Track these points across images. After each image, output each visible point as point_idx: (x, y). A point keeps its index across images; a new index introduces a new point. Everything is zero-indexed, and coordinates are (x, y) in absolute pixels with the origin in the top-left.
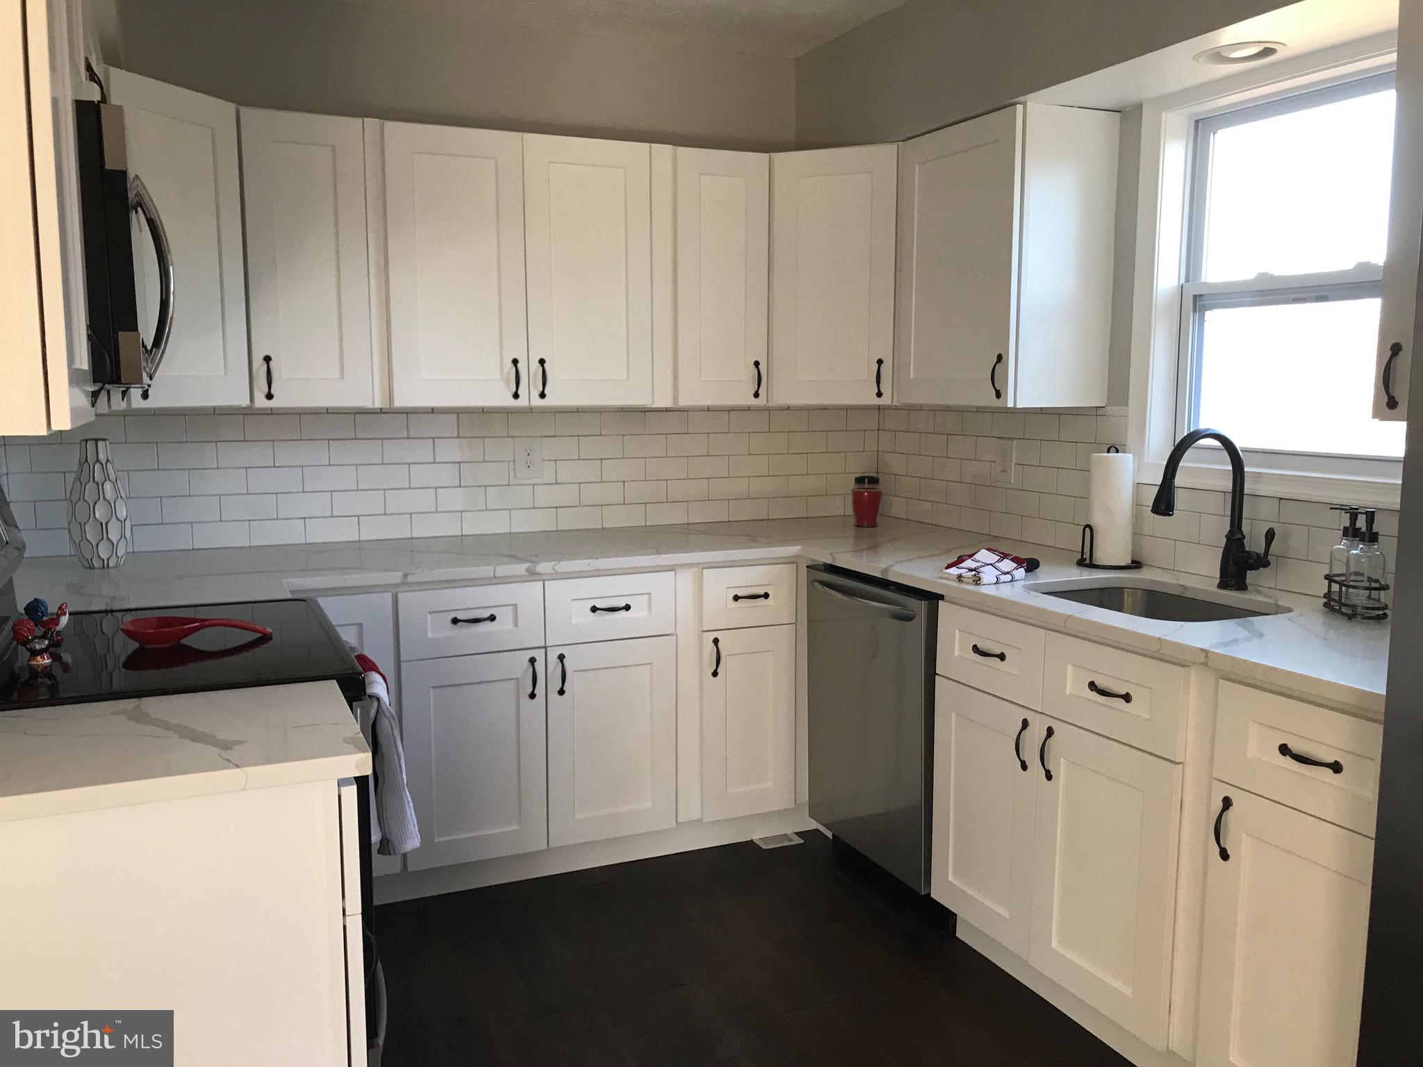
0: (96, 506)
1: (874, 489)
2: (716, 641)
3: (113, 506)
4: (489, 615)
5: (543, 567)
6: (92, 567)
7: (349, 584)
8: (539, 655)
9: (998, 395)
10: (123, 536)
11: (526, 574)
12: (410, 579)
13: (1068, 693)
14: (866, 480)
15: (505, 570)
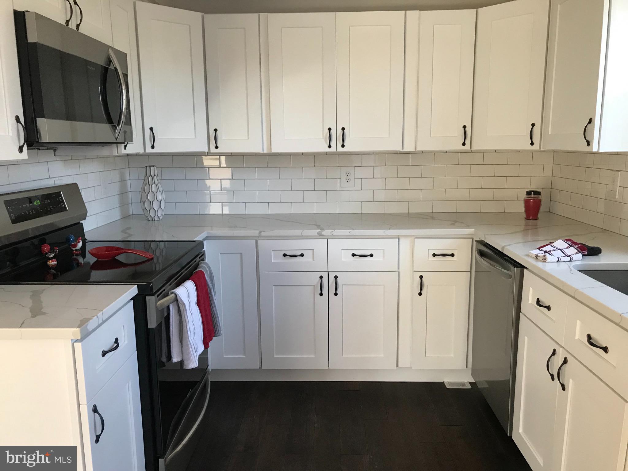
0: (149, 195)
1: (538, 198)
2: (421, 277)
3: (155, 195)
4: (301, 254)
5: (326, 232)
6: (149, 220)
7: (235, 235)
8: (325, 275)
9: (588, 143)
10: (160, 207)
11: (317, 235)
12: (263, 234)
13: (577, 338)
14: (533, 192)
15: (307, 233)
